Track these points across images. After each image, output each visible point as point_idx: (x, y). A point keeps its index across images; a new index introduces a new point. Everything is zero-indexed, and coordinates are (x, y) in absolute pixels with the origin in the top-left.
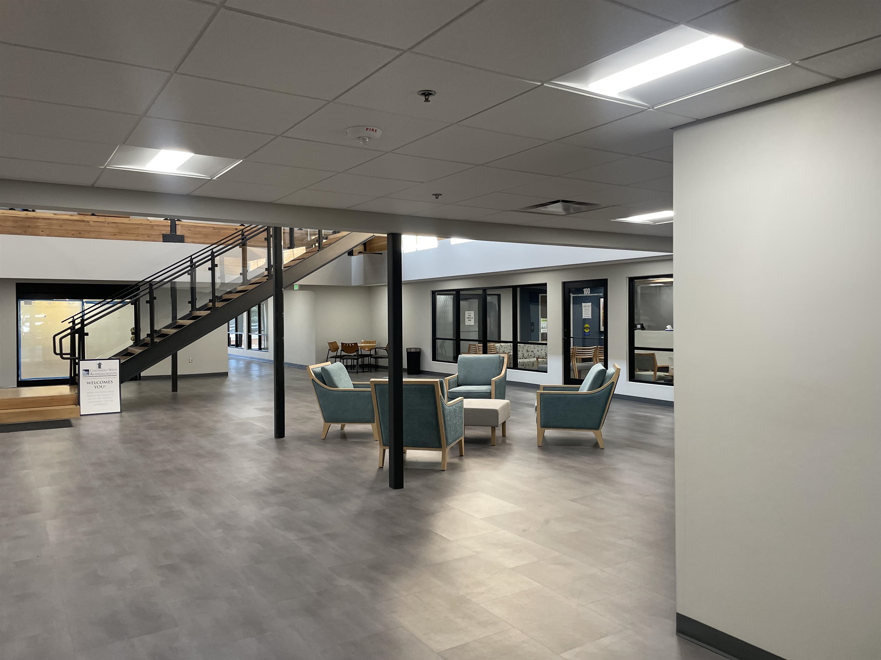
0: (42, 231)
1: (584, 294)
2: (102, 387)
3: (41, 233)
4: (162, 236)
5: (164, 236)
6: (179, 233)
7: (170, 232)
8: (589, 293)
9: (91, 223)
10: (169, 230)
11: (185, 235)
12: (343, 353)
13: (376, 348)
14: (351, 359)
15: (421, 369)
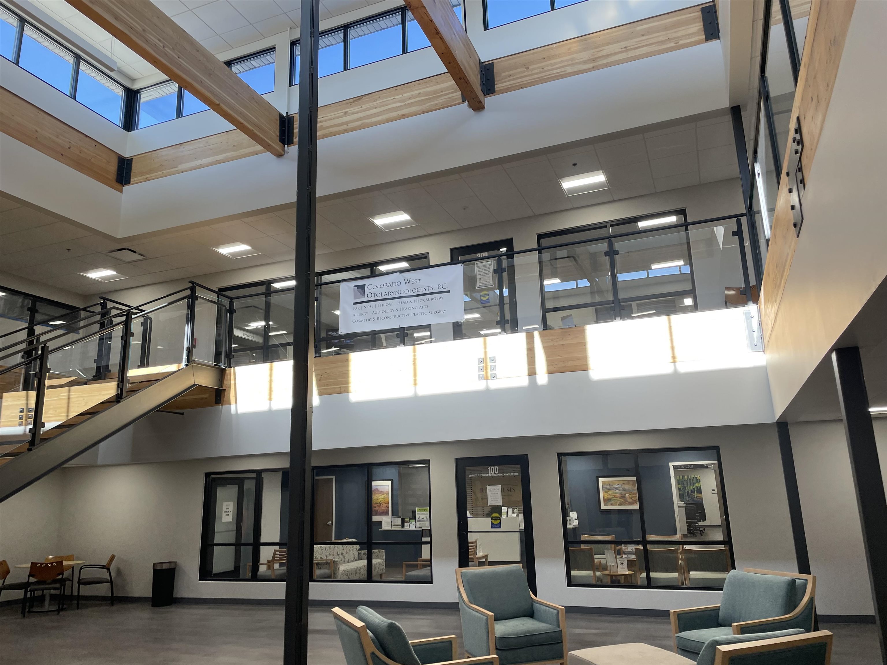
1: (489, 473)
8: (498, 472)
12: (32, 580)
13: (81, 569)
14: (43, 590)
15: (175, 596)
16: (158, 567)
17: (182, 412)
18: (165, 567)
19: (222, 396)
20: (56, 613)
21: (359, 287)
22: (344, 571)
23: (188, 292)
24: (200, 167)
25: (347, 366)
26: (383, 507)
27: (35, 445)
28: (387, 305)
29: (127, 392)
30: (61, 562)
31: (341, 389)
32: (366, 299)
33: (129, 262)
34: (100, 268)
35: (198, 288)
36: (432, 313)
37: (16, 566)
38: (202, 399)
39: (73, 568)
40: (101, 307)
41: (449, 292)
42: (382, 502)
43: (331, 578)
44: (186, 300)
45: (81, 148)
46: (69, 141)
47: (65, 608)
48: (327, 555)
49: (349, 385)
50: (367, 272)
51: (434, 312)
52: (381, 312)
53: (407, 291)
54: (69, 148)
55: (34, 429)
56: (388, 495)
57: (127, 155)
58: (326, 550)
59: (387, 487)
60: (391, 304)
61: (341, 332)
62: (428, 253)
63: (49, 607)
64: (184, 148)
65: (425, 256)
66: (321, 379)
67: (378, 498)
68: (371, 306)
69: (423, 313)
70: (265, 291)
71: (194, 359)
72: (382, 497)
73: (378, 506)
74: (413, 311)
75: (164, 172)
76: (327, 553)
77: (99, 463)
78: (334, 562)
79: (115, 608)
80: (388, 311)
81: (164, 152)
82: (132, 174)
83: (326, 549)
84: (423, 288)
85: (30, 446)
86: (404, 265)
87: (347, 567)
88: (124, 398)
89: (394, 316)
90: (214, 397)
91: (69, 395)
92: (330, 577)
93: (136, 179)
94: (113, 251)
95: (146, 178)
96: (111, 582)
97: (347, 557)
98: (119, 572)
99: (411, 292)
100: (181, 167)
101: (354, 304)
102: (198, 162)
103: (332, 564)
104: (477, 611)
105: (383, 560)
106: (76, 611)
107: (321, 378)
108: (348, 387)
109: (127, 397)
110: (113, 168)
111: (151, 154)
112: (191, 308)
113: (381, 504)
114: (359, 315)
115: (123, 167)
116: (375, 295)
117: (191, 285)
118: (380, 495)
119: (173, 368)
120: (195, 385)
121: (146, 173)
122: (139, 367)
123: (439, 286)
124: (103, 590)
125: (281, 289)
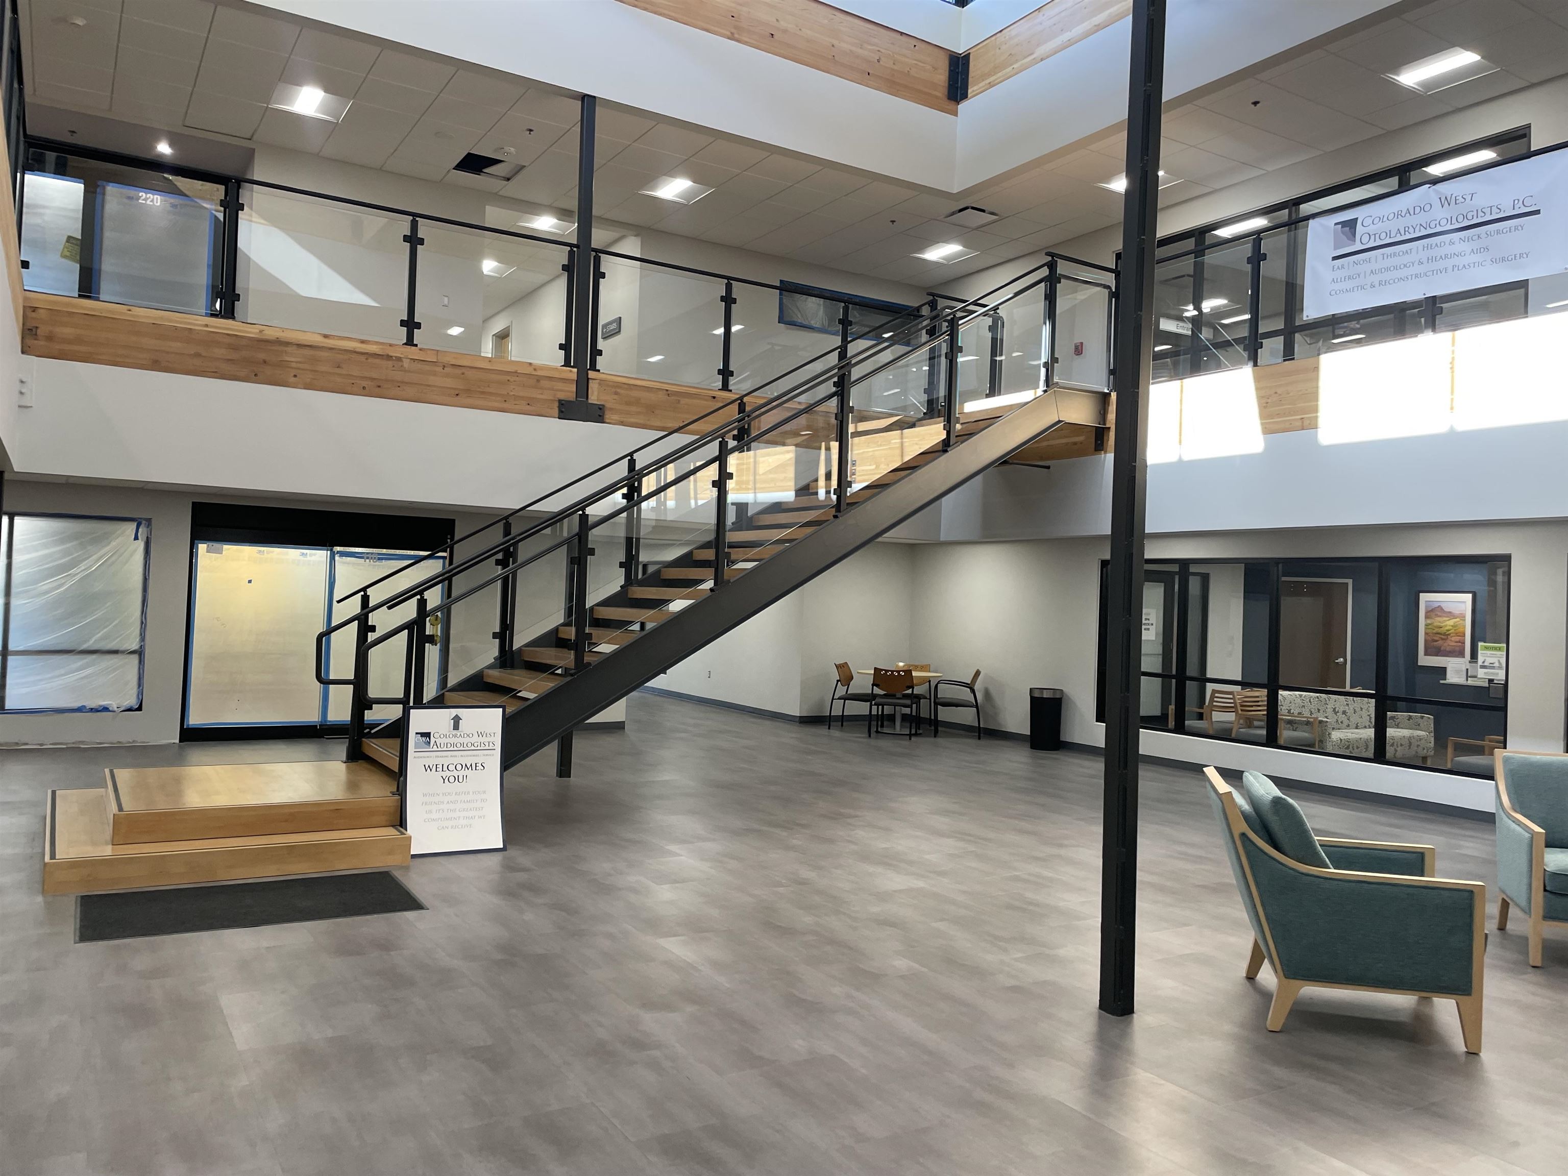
0: (295, 376)
2: (461, 780)
3: (293, 379)
4: (557, 404)
5: (562, 404)
6: (594, 398)
7: (575, 396)
9: (406, 364)
10: (572, 392)
11: (608, 405)
12: (877, 691)
13: (939, 683)
14: (895, 705)
15: (1062, 739)
16: (1037, 695)
17: (1047, 465)
18: (1046, 695)
19: (1105, 438)
20: (908, 737)
21: (1344, 224)
22: (1341, 740)
23: (1045, 272)
24: (1070, 43)
25: (1316, 379)
26: (1451, 643)
27: (842, 510)
28: (1401, 253)
29: (956, 436)
30: (910, 671)
31: (1303, 422)
32: (1358, 247)
33: (978, 228)
34: (938, 243)
35: (1060, 262)
36: (1498, 262)
37: (859, 671)
38: (1075, 444)
39: (930, 681)
40: (930, 308)
41: (1537, 212)
42: (1450, 632)
43: (1315, 748)
44: (1043, 284)
45: (895, 56)
46: (878, 49)
47: (920, 734)
48: (1313, 710)
49: (1319, 414)
50: (1393, 183)
51: (1503, 259)
52: (1388, 269)
53: (1444, 222)
54: (878, 61)
55: (839, 489)
56: (1465, 620)
57: (961, 50)
58: (1310, 702)
59: (1463, 605)
60: (1409, 252)
61: (1307, 316)
62: (1528, 127)
63: (901, 730)
64: (1044, 15)
65: (1522, 134)
66: (1268, 405)
67: (1442, 625)
68: (1368, 260)
69: (1476, 265)
70: (1193, 248)
71: (1056, 379)
72: (1451, 622)
73: (1443, 639)
74: (1456, 261)
75: (1015, 66)
76: (1313, 707)
77: (943, 538)
78: (1321, 722)
79: (982, 742)
80: (1402, 267)
81: (1014, 30)
82: (970, 80)
83: (1312, 701)
84: (1479, 211)
85: (836, 512)
86: (1486, 155)
87: (1348, 734)
88: (953, 445)
89: (1414, 276)
90: (1093, 440)
91: (902, 443)
92: (1312, 745)
93: (975, 88)
94: (953, 214)
95: (990, 83)
96: (977, 706)
97: (1354, 719)
98: (987, 694)
99: (1454, 220)
100: (1040, 51)
101: (1335, 258)
102: (1066, 36)
103: (1317, 726)
104: (1519, 823)
105: (1429, 733)
106: (932, 739)
107: (1267, 403)
108: (1317, 417)
109: (958, 444)
110: (941, 77)
111: (996, 39)
112: (1051, 299)
113: (1448, 635)
114: (1343, 280)
115: (957, 70)
116: (1377, 236)
117: (1050, 258)
118: (1448, 619)
119: (1026, 396)
120: (1060, 421)
121: (989, 75)
122: (988, 396)
123: (1516, 202)
124: (967, 716)
125: (1230, 237)
